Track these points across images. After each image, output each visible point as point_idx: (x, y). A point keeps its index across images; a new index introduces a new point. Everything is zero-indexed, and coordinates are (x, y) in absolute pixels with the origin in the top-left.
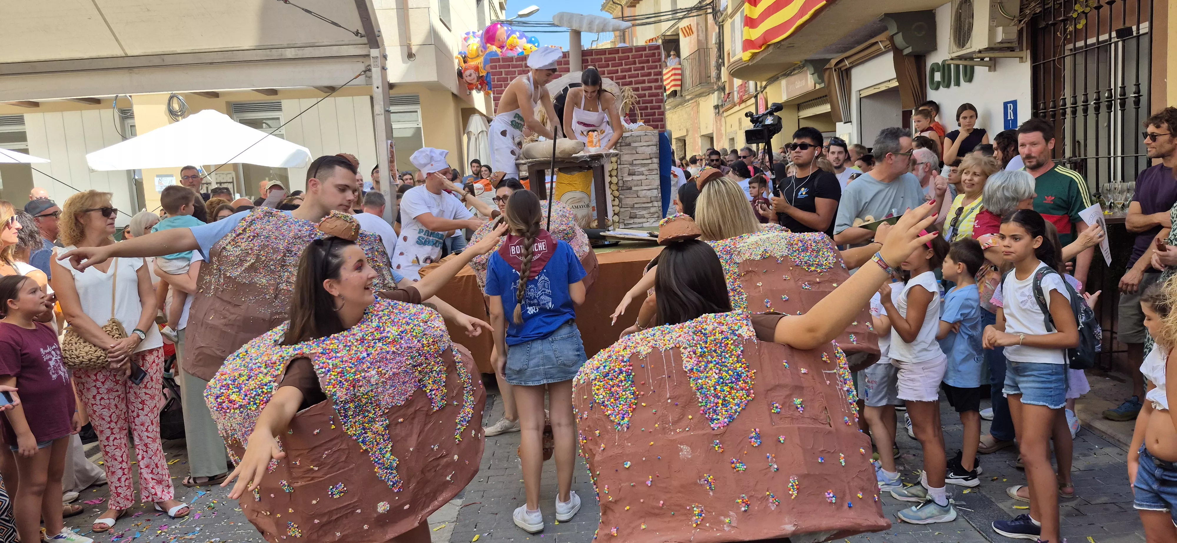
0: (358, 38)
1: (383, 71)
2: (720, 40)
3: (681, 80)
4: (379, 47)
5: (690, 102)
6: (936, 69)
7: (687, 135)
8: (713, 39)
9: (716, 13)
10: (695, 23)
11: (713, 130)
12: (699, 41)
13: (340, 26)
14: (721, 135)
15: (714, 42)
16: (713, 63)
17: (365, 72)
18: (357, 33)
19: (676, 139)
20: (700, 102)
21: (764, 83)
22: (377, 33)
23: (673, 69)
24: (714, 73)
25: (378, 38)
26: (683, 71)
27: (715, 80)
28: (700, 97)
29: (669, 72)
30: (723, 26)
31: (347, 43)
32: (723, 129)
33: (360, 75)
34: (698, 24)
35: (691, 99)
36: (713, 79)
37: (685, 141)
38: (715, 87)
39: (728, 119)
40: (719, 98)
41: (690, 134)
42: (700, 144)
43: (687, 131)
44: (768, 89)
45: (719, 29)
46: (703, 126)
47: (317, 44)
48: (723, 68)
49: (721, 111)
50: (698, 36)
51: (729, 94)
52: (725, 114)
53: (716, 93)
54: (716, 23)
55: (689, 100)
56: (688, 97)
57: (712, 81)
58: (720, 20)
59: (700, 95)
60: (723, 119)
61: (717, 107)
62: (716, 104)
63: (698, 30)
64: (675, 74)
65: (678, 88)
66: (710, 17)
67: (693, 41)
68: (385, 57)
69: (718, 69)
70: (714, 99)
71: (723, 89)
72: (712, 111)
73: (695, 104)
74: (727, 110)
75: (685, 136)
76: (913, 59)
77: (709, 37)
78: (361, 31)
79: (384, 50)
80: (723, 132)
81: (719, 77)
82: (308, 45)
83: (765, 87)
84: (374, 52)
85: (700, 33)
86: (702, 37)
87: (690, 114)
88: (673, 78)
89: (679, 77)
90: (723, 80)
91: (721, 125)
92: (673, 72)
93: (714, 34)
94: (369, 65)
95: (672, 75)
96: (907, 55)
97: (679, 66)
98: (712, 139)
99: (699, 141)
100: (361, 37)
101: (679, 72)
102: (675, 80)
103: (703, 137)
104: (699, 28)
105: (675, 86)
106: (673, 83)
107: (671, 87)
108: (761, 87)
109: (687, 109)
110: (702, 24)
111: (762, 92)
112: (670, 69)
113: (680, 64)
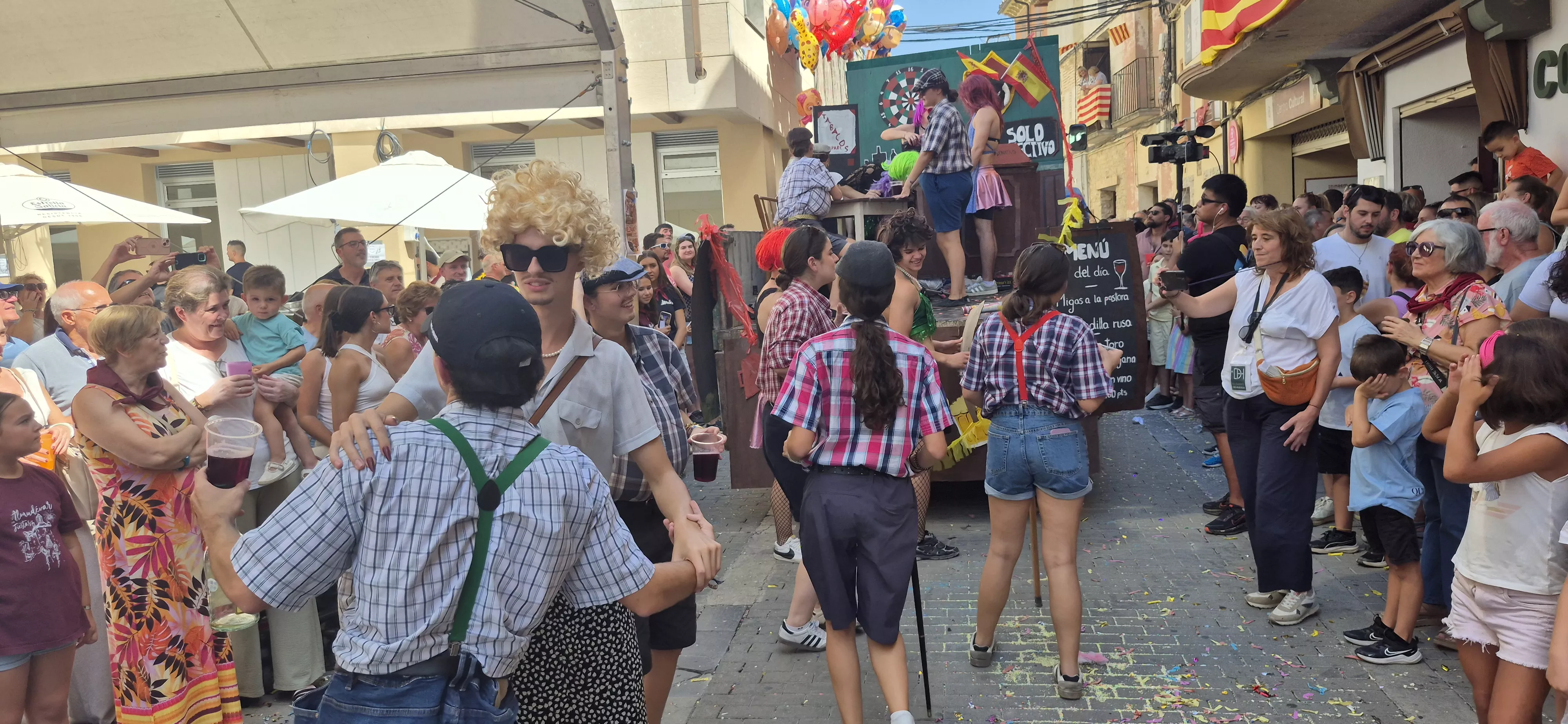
0: (583, 35)
1: (621, 83)
2: (1170, 44)
3: (1110, 106)
4: (613, 48)
5: (1124, 136)
6: (1548, 61)
7: (1118, 185)
8: (1160, 43)
9: (1165, 5)
10: (1134, 21)
11: (1157, 177)
12: (1138, 48)
13: (556, 17)
14: (1170, 183)
15: (1160, 47)
16: (1159, 78)
17: (593, 85)
18: (581, 27)
19: (1101, 190)
21: (1237, 104)
22: (609, 25)
23: (1098, 90)
24: (1159, 94)
25: (612, 34)
26: (1113, 94)
27: (1161, 103)
28: (1138, 129)
30: (1174, 23)
31: (571, 43)
33: (586, 90)
34: (1137, 24)
35: (1125, 132)
36: (1159, 103)
37: (1115, 193)
38: (1162, 114)
41: (1122, 182)
42: (1137, 197)
43: (1119, 179)
44: (1244, 113)
45: (1169, 28)
46: (1141, 172)
47: (528, 46)
48: (1173, 85)
50: (1137, 40)
51: (1182, 122)
53: (1163, 122)
54: (1164, 20)
55: (1121, 134)
56: (1120, 130)
57: (1157, 105)
58: (1171, 15)
59: (1138, 126)
63: (1137, 33)
64: (1101, 98)
65: (1105, 117)
66: (1156, 11)
67: (1129, 49)
68: (625, 63)
69: (1166, 87)
71: (1174, 116)
73: (1131, 139)
75: (1115, 186)
76: (1503, 47)
77: (1154, 41)
78: (588, 24)
79: (624, 51)
81: (1167, 98)
82: (515, 48)
83: (1239, 110)
84: (607, 56)
85: (1140, 36)
86: (1143, 42)
87: (1123, 154)
88: (1097, 102)
89: (1108, 102)
90: (1173, 103)
92: (1099, 94)
93: (1161, 36)
94: (600, 76)
95: (1096, 99)
96: (1494, 40)
97: (1108, 86)
98: (1155, 190)
99: (1136, 193)
100: (588, 32)
101: (1108, 94)
102: (1100, 106)
103: (1142, 188)
104: (1139, 27)
105: (1100, 114)
106: (1098, 110)
107: (1094, 117)
108: (1232, 110)
109: (1119, 147)
110: (1144, 23)
111: (1234, 117)
112: (1094, 89)
113: (1109, 82)
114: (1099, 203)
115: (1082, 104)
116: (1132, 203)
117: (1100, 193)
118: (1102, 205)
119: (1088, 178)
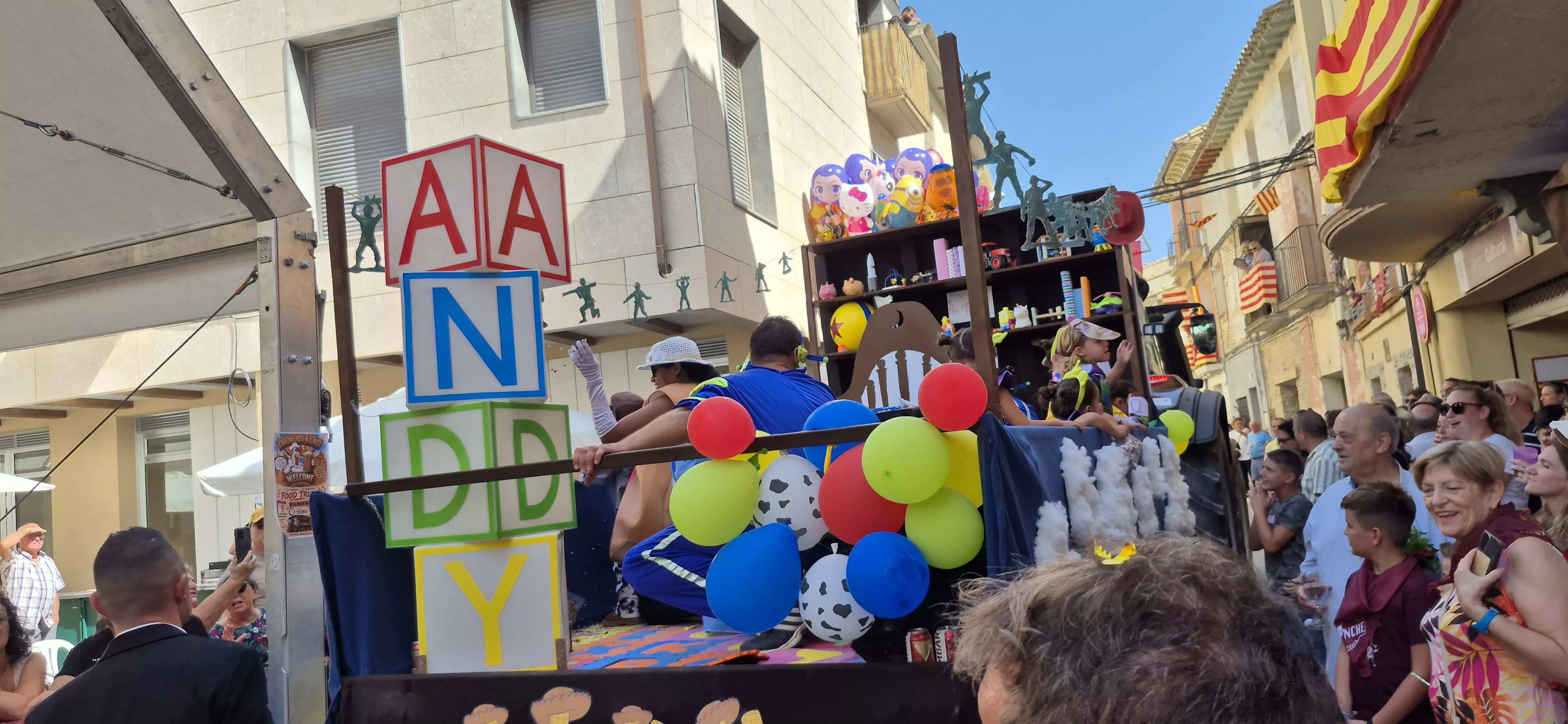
3: (1276, 286)
5: (1297, 320)
7: (1298, 378)
10: (1291, 187)
11: (1342, 366)
12: (1300, 216)
14: (1357, 373)
19: (1281, 385)
20: (1314, 318)
21: (1419, 266)
23: (1259, 269)
26: (1279, 272)
27: (1334, 278)
28: (1312, 310)
29: (1254, 273)
32: (1359, 361)
35: (1298, 316)
36: (1331, 278)
37: (1295, 387)
38: (1337, 290)
39: (1365, 344)
40: (1344, 308)
41: (1302, 375)
42: (1321, 392)
43: (1298, 371)
44: (1429, 277)
46: (1322, 360)
49: (1352, 328)
50: (1298, 208)
52: (1360, 335)
53: (1339, 299)
55: (1294, 318)
56: (1291, 313)
57: (1329, 280)
59: (1311, 307)
60: (1357, 344)
61: (1342, 324)
62: (1340, 318)
64: (1265, 277)
65: (1272, 301)
67: (1290, 219)
70: (1336, 310)
71: (1351, 290)
72: (1335, 333)
73: (1305, 323)
74: (1360, 328)
75: (1294, 380)
80: (1360, 368)
83: (1423, 274)
85: (1302, 203)
86: (1306, 209)
87: (1299, 341)
88: (1261, 283)
89: (1273, 282)
90: (1348, 276)
91: (1355, 356)
92: (1261, 273)
95: (1259, 279)
97: (1272, 263)
98: (1340, 381)
99: (1320, 387)
101: (1272, 272)
102: (1265, 286)
103: (1326, 380)
104: (1299, 193)
105: (1266, 295)
106: (1263, 292)
107: (1260, 299)
108: (1414, 274)
109: (1294, 334)
110: (1304, 188)
111: (1418, 283)
112: (1254, 269)
113: (1273, 258)
114: (1280, 400)
115: (1244, 286)
116: (1317, 399)
117: (1279, 388)
118: (1284, 402)
119: (1264, 372)
